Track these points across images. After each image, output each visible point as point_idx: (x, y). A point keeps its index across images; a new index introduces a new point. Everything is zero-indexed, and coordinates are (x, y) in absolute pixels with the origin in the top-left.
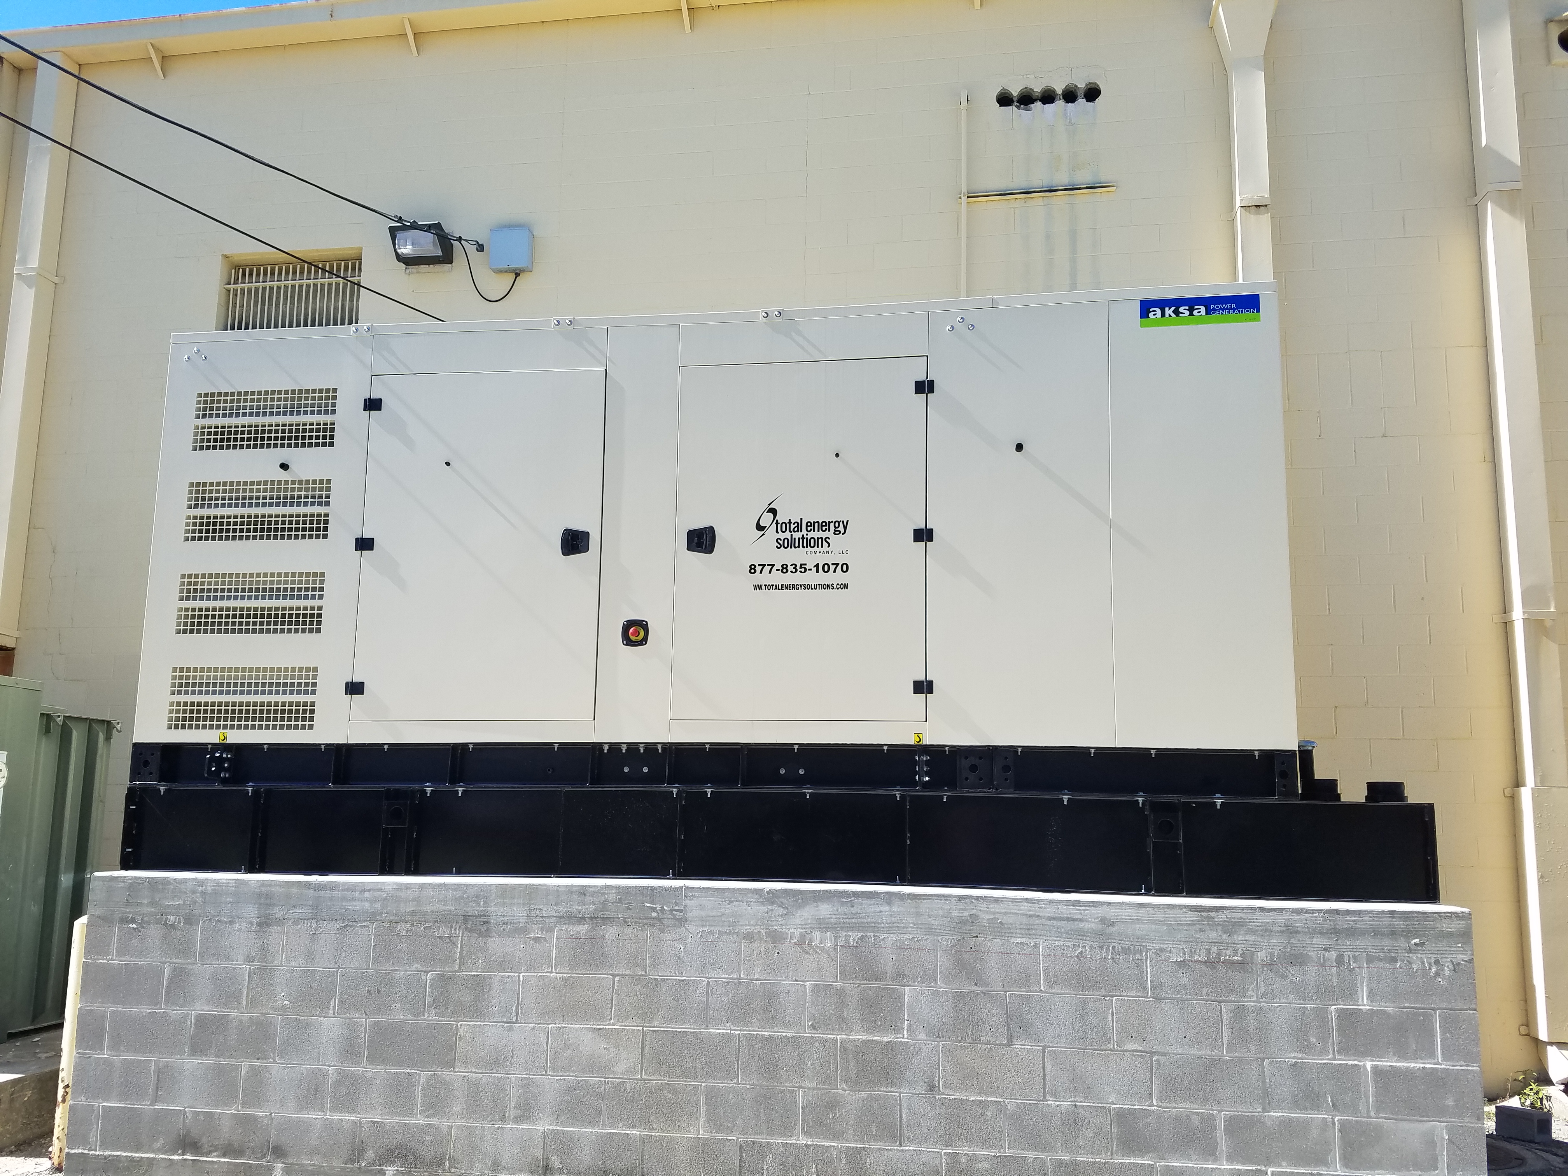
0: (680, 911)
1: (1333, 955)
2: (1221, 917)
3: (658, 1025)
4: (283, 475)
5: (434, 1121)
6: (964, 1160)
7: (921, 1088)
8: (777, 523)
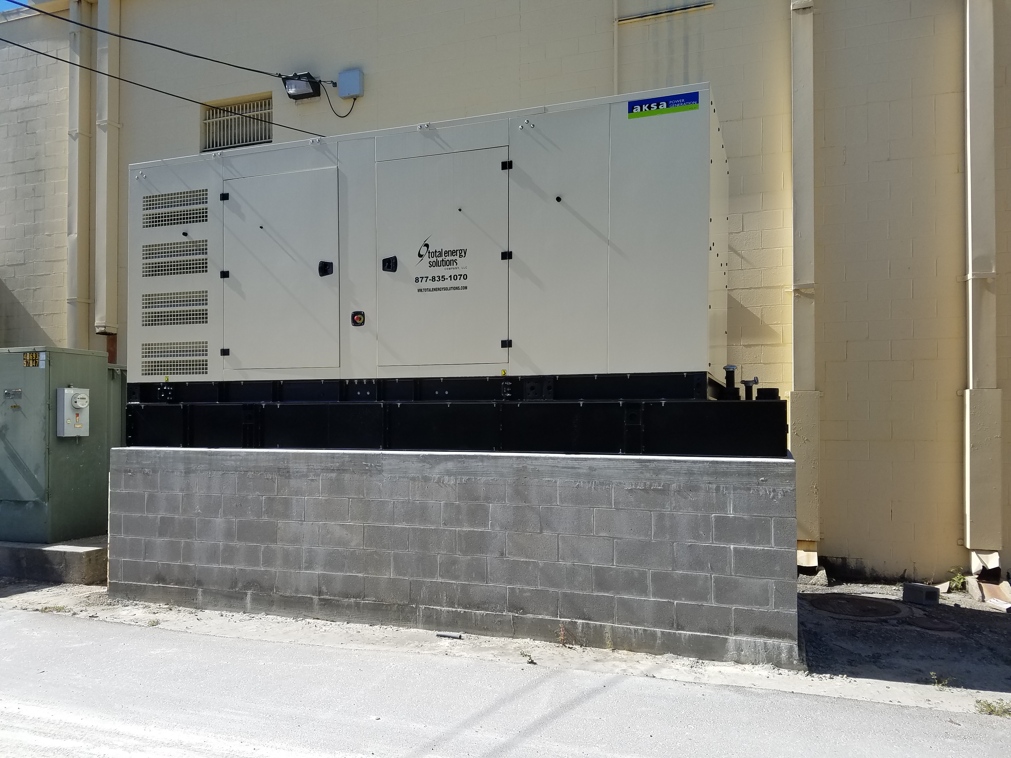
0: (380, 466)
1: (714, 486)
2: (652, 465)
3: (371, 523)
4: (185, 239)
5: (268, 569)
6: (518, 591)
7: (497, 555)
8: (429, 253)
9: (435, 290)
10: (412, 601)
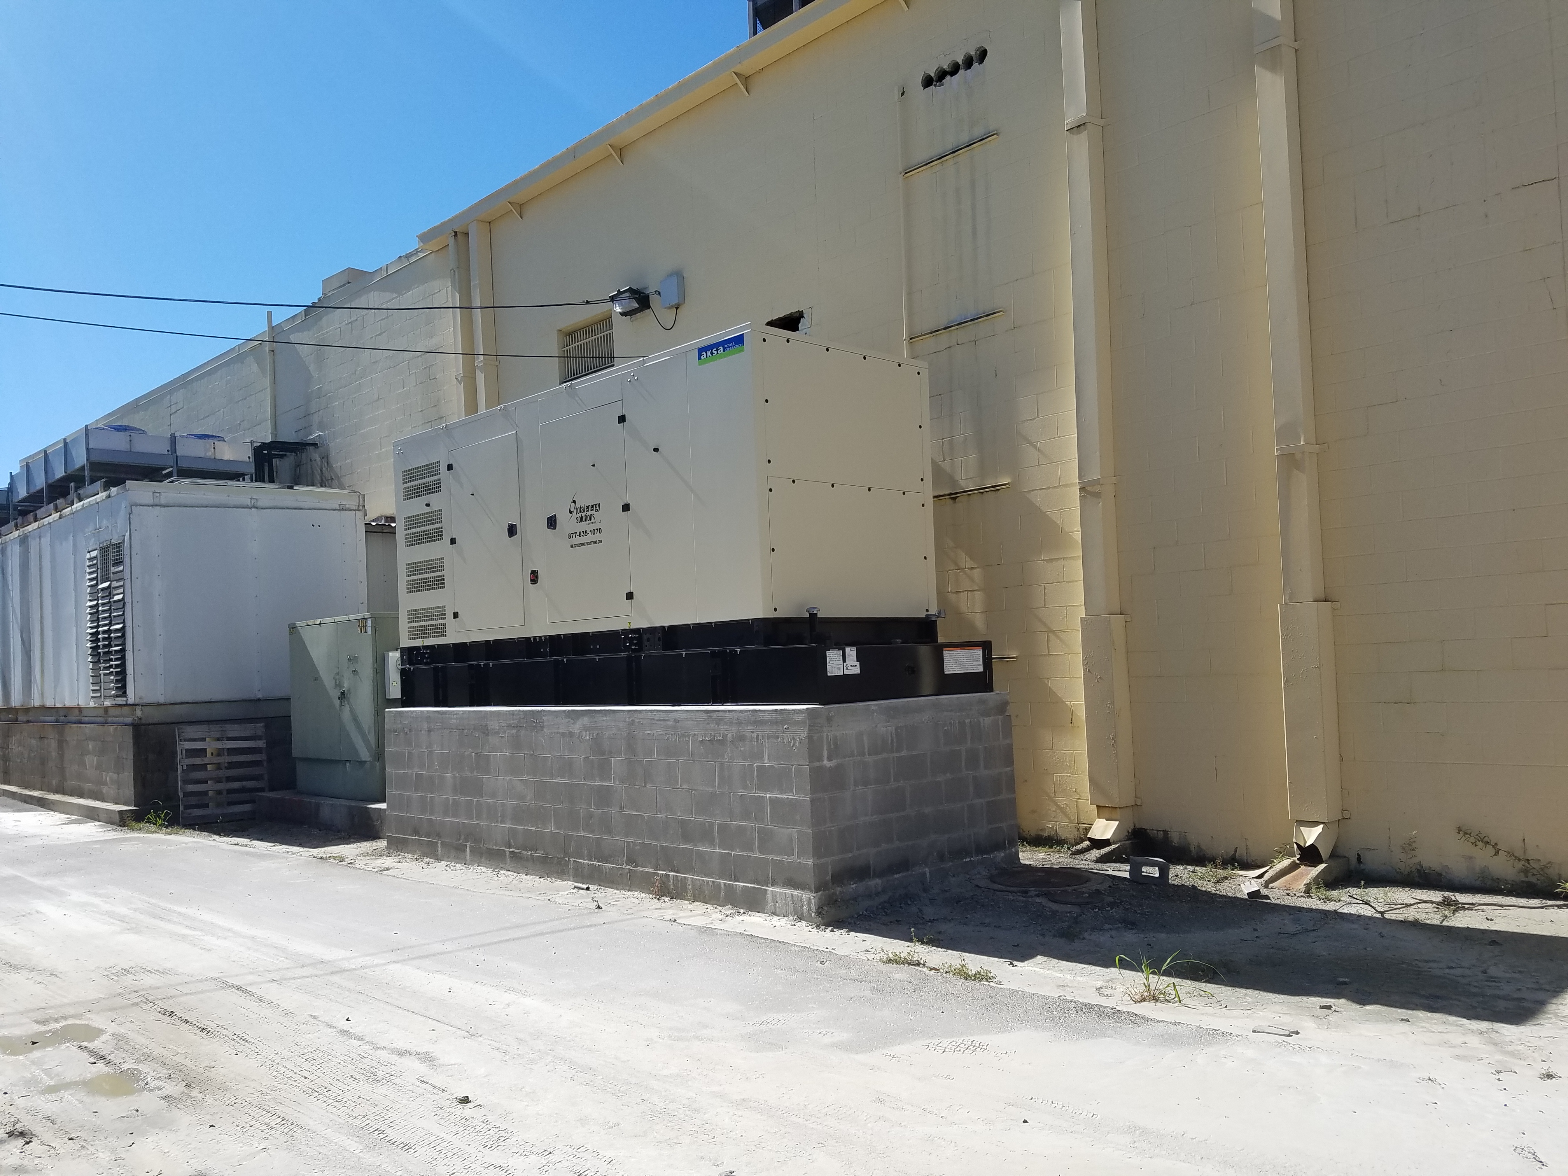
0: (542, 722)
1: (755, 735)
2: (714, 715)
3: (539, 779)
4: (428, 509)
5: (479, 822)
6: (632, 844)
7: (618, 809)
8: (576, 509)
9: (582, 545)
10: (566, 854)
